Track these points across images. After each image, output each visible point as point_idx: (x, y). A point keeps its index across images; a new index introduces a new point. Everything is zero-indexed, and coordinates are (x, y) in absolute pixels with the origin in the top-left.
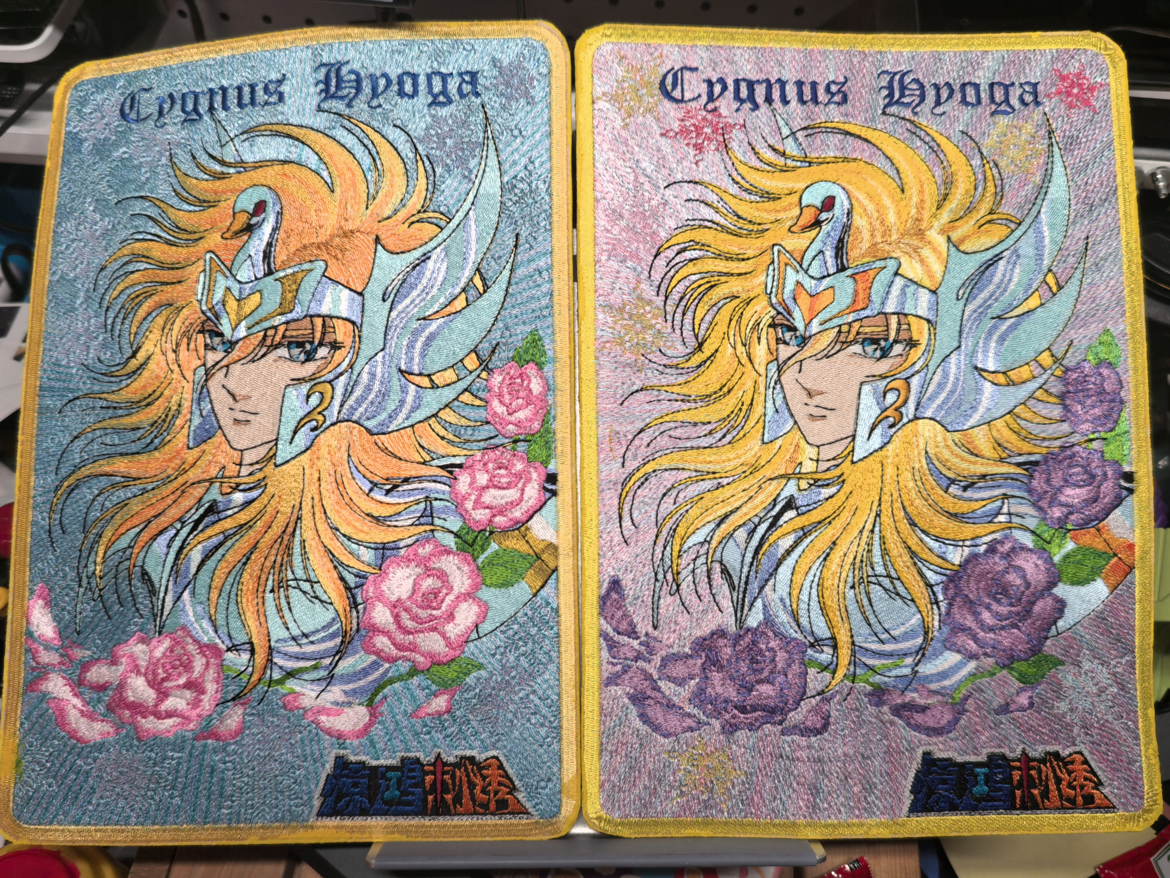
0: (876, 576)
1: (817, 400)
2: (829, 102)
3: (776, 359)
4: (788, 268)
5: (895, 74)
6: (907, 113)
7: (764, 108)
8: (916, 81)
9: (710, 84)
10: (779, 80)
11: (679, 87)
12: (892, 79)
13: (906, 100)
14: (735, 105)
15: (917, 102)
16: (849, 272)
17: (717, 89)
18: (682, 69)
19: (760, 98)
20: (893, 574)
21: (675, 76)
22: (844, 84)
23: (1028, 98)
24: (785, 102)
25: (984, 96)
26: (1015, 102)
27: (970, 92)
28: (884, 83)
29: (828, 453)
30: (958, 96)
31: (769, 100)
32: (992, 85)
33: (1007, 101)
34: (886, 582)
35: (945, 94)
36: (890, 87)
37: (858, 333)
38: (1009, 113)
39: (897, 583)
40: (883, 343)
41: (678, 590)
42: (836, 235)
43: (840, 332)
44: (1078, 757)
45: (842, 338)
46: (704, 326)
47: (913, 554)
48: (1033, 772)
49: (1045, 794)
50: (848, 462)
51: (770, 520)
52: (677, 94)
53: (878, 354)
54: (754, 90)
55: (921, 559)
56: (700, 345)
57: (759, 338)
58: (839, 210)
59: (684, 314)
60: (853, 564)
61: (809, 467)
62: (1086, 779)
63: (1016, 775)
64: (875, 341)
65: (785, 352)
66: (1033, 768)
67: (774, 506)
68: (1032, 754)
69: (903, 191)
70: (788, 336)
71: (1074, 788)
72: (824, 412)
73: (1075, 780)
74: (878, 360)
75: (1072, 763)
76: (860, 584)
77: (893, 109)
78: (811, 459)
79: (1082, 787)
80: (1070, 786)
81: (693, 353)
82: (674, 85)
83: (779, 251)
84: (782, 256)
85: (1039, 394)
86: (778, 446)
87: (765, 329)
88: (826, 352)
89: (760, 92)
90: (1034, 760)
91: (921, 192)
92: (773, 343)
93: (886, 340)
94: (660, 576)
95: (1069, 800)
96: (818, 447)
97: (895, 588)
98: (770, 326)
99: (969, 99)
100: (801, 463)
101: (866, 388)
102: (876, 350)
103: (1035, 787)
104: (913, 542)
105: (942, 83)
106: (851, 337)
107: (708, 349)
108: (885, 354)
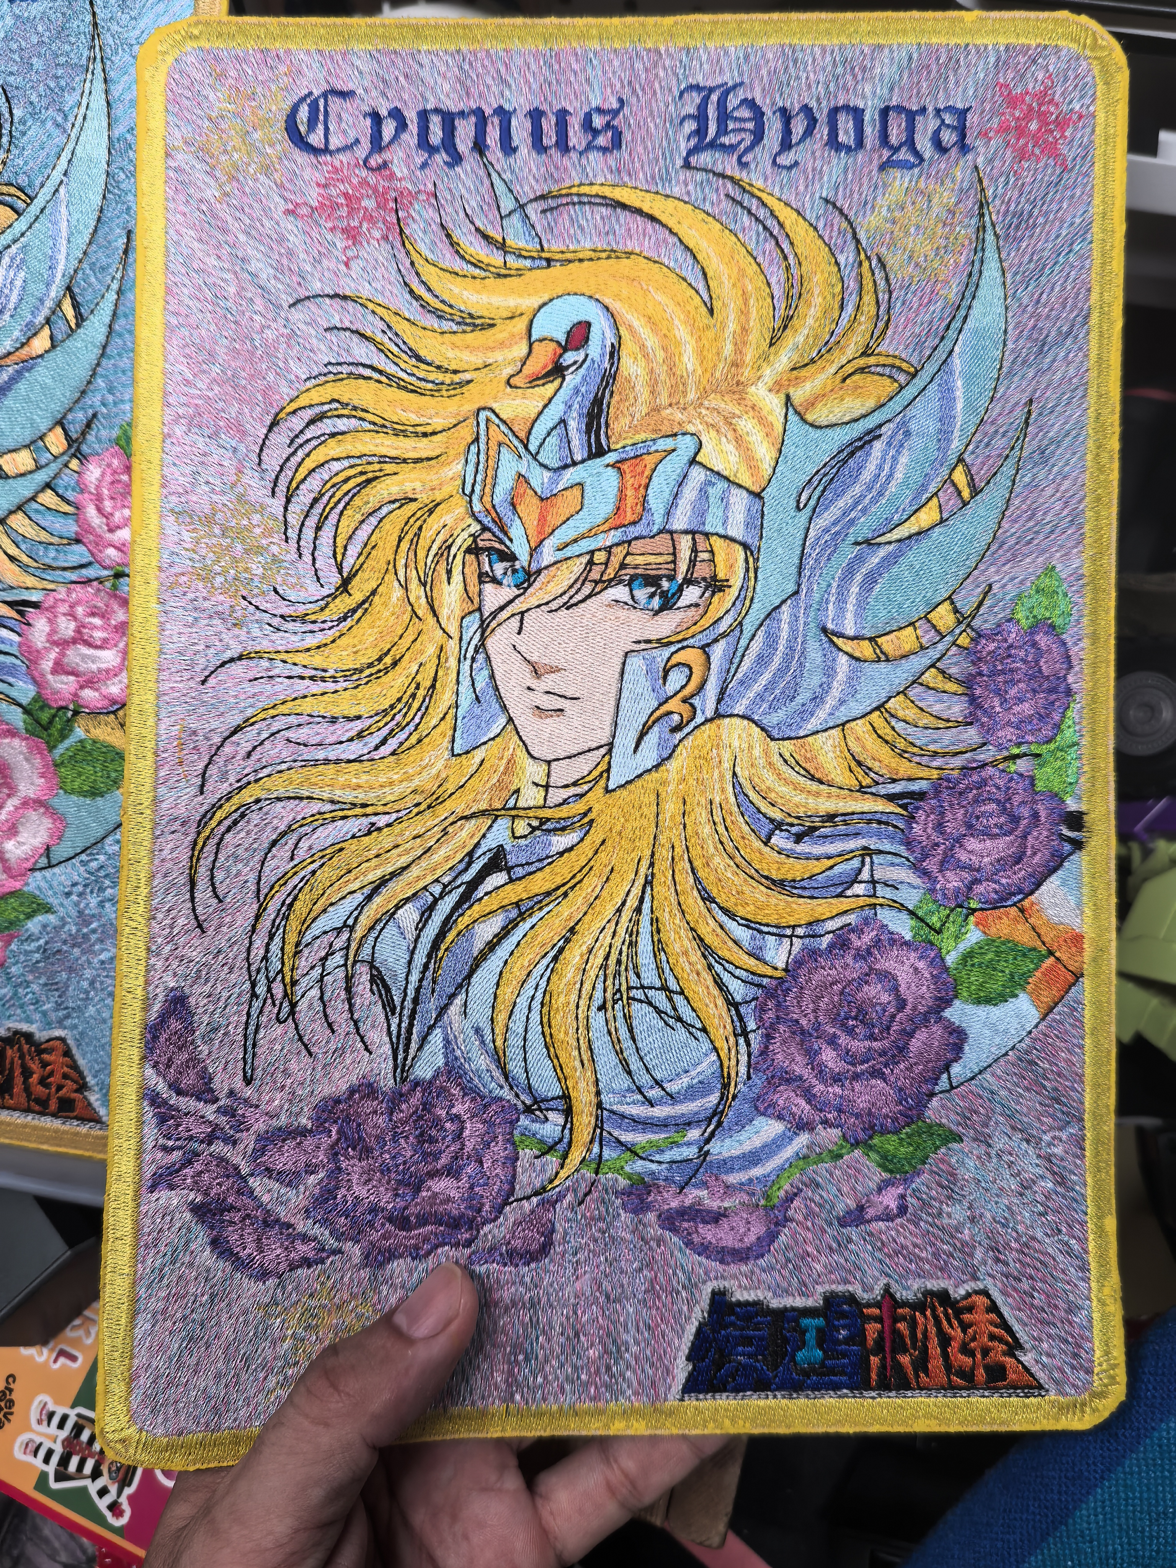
0: (643, 987)
1: (549, 682)
2: (589, 147)
3: (479, 609)
4: (504, 450)
5: (711, 90)
6: (729, 166)
7: (471, 161)
8: (750, 103)
9: (376, 118)
10: (500, 111)
11: (321, 127)
12: (706, 100)
13: (726, 140)
14: (420, 158)
15: (748, 143)
16: (611, 458)
17: (389, 129)
18: (325, 95)
19: (464, 144)
20: (673, 984)
21: (314, 108)
22: (615, 113)
23: (948, 137)
24: (508, 148)
25: (871, 132)
26: (924, 144)
27: (846, 124)
28: (691, 110)
29: (563, 773)
30: (822, 131)
31: (479, 147)
32: (885, 112)
33: (910, 143)
34: (660, 999)
35: (798, 127)
36: (701, 117)
37: (623, 566)
38: (912, 166)
39: (678, 1000)
40: (665, 584)
41: (292, 1013)
42: (590, 391)
43: (591, 563)
44: (980, 1300)
45: (595, 575)
46: (353, 551)
47: (706, 950)
48: (902, 1326)
49: (921, 1364)
50: (599, 790)
51: (461, 889)
52: (316, 139)
53: (656, 602)
54: (453, 128)
55: (720, 960)
56: (345, 585)
57: (449, 572)
58: (595, 348)
59: (318, 528)
60: (604, 967)
61: (531, 797)
62: (992, 1337)
63: (872, 1330)
64: (652, 581)
65: (493, 597)
66: (903, 1318)
67: (469, 864)
68: (901, 1294)
69: (711, 311)
70: (499, 568)
71: (971, 1354)
72: (560, 703)
73: (974, 1339)
74: (657, 613)
75: (970, 1309)
76: (615, 1002)
77: (704, 158)
78: (536, 785)
79: (986, 1352)
80: (965, 1349)
81: (333, 596)
82: (312, 123)
83: (488, 420)
84: (493, 428)
85: (930, 677)
86: (477, 760)
87: (459, 557)
88: (565, 598)
89: (465, 131)
90: (905, 1304)
91: (744, 312)
92: (473, 580)
93: (671, 578)
94: (261, 990)
95: (961, 1374)
96: (549, 763)
97: (675, 1009)
98: (469, 551)
99: (842, 138)
100: (517, 791)
101: (636, 663)
102: (652, 596)
103: (905, 1351)
104: (707, 930)
105: (797, 107)
106: (610, 572)
107: (359, 590)
108: (668, 603)
